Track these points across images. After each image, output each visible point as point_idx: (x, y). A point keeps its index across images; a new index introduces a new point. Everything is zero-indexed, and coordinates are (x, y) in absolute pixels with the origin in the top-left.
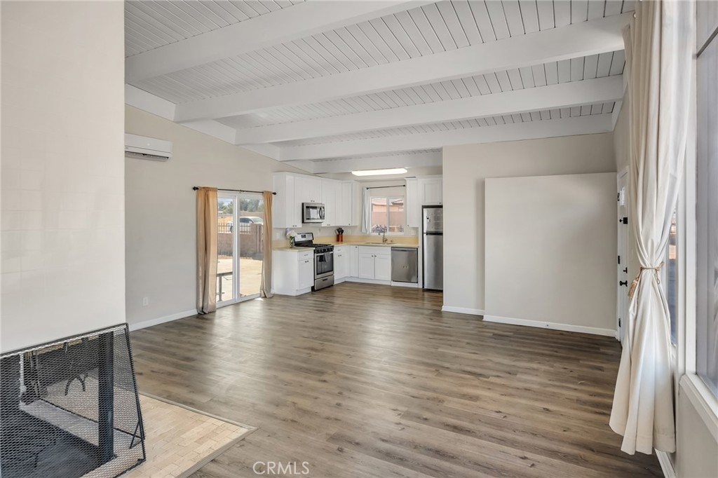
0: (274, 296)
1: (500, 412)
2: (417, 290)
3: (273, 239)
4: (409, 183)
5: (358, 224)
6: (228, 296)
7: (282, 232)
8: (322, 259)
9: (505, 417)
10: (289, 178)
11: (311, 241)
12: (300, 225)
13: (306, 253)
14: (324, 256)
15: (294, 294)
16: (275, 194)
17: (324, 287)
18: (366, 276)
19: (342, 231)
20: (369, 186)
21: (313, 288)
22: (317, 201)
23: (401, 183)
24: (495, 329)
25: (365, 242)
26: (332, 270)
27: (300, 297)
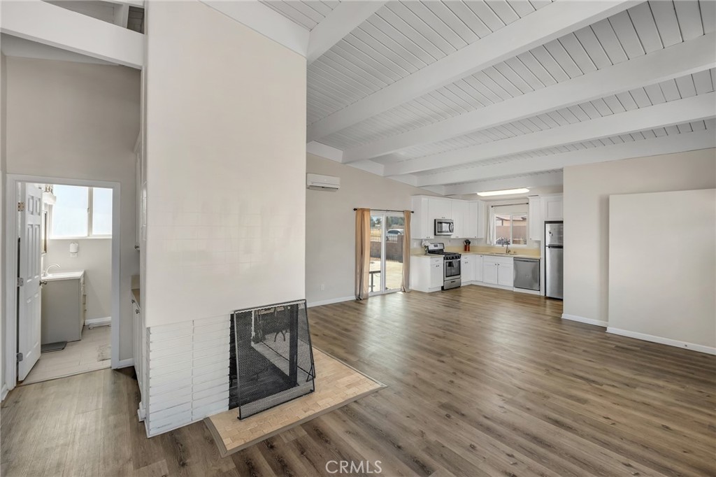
0: (411, 291)
1: (608, 418)
2: (539, 297)
3: (411, 247)
4: (531, 201)
5: (483, 237)
6: (377, 288)
7: (418, 242)
8: (450, 264)
9: (614, 424)
10: (424, 199)
11: (442, 250)
12: (432, 237)
13: (437, 259)
14: (452, 263)
15: (427, 291)
16: (413, 212)
17: (452, 288)
18: (490, 280)
19: (469, 243)
20: (493, 204)
21: (443, 288)
22: (448, 217)
23: (524, 202)
24: (619, 342)
25: (489, 251)
26: (460, 274)
27: (432, 294)
